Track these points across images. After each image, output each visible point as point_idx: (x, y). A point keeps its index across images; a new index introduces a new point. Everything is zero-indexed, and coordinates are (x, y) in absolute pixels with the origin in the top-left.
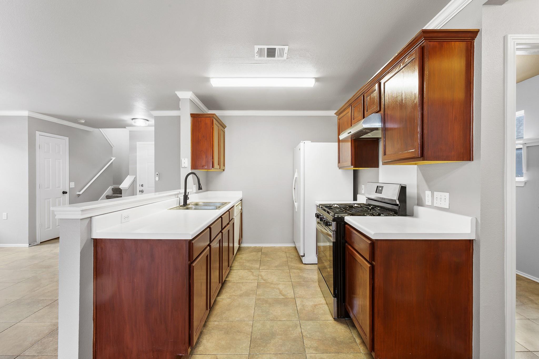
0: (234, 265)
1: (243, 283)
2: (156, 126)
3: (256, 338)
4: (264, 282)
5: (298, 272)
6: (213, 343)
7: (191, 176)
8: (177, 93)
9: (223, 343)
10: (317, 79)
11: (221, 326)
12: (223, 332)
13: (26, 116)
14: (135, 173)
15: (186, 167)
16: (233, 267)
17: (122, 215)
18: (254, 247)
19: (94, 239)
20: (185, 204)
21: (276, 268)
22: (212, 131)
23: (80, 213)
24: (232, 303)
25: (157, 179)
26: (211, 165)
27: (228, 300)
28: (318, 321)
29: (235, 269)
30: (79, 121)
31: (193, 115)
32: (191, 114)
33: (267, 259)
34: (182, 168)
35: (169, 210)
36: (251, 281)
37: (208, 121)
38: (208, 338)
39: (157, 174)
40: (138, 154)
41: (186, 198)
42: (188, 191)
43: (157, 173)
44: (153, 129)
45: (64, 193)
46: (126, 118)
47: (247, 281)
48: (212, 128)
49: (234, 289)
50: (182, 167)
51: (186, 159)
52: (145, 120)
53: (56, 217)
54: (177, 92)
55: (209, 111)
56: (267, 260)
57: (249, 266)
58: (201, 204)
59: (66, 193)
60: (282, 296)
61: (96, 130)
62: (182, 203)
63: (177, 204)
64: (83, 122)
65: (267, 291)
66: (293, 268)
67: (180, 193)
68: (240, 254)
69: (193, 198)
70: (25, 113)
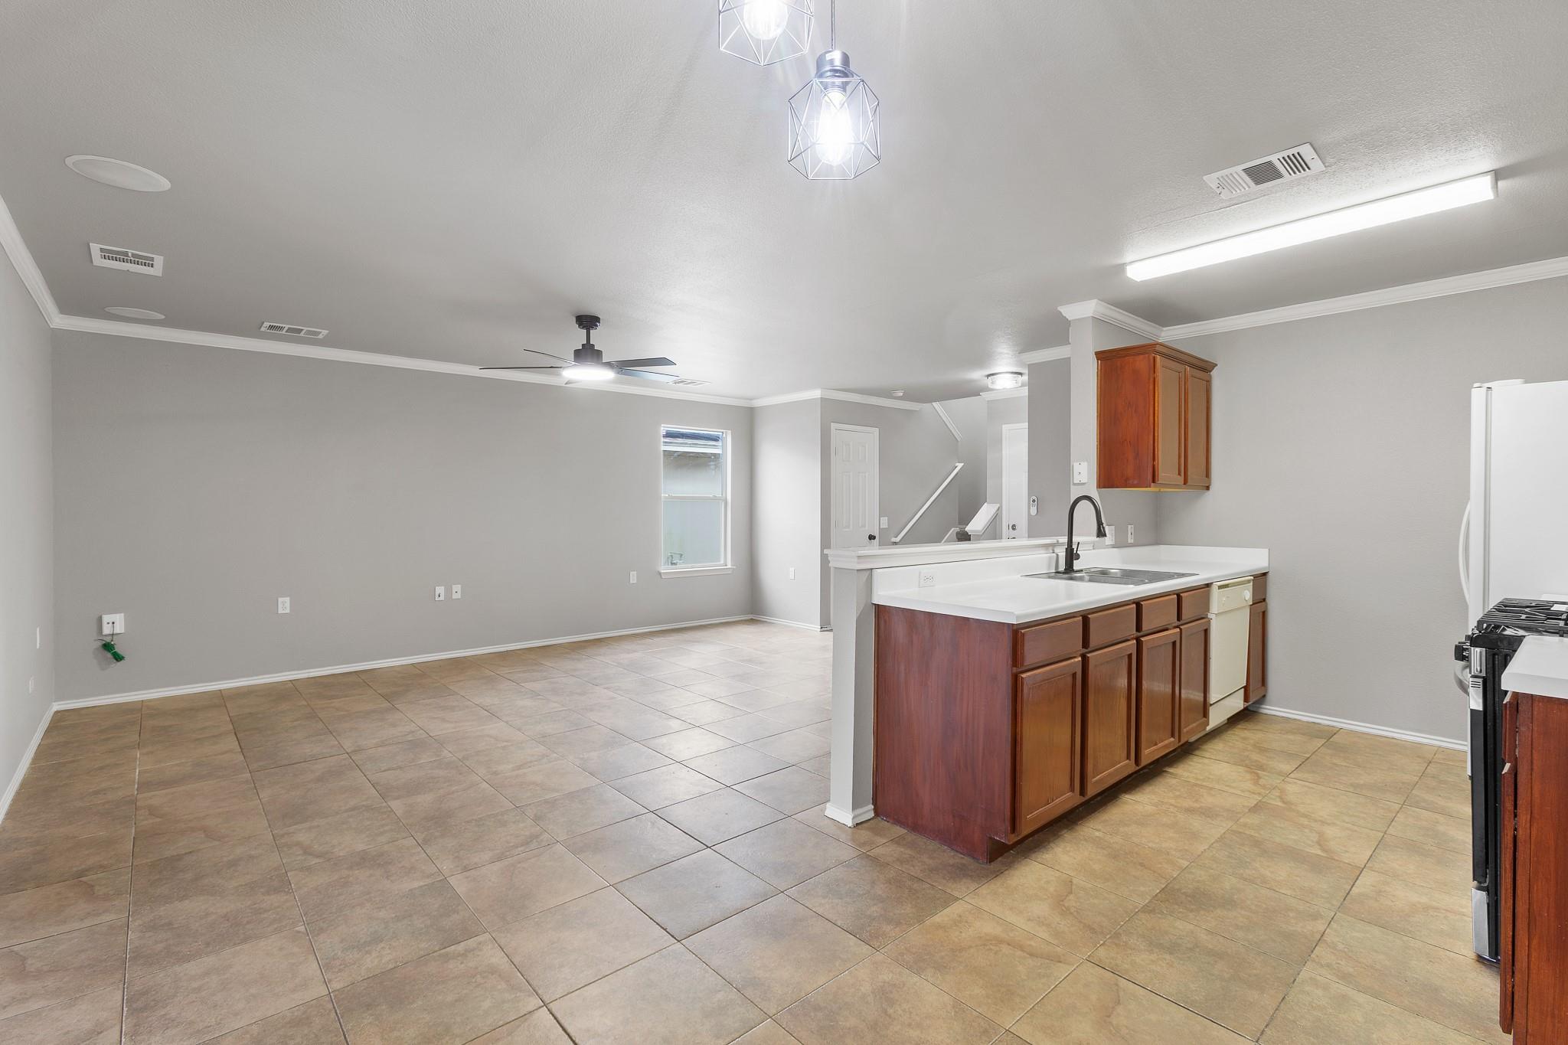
0: (1212, 749)
1: (1211, 789)
2: (1031, 385)
3: (1179, 890)
4: (1283, 805)
5: (1436, 819)
6: (1075, 859)
7: (1084, 505)
8: (1062, 311)
9: (1097, 867)
10: (1498, 175)
11: (1106, 841)
12: (1105, 852)
13: (818, 398)
14: (998, 499)
15: (1084, 484)
16: (1206, 751)
17: (920, 573)
18: (1308, 722)
19: (875, 604)
20: (1069, 568)
21: (1351, 790)
22: (1151, 387)
23: (856, 560)
24: (1158, 816)
25: (1034, 511)
26: (1150, 477)
27: (1149, 808)
28: (1405, 938)
29: (1207, 756)
30: (894, 395)
31: (1101, 356)
32: (1097, 354)
33: (1335, 761)
34: (1075, 484)
35: (1027, 578)
36: (1239, 793)
37: (1141, 363)
38: (1068, 849)
39: (1034, 501)
40: (1005, 452)
41: (1071, 555)
42: (1075, 539)
43: (1034, 498)
44: (1025, 391)
45: (872, 537)
46: (977, 375)
47: (1227, 788)
48: (1152, 379)
49: (1178, 793)
50: (1075, 482)
51: (1085, 465)
52: (1012, 373)
53: (830, 565)
54: (1059, 309)
55: (1162, 330)
56: (1335, 764)
57: (1256, 761)
58: (1116, 573)
59: (874, 538)
60: (1321, 849)
61: (926, 406)
62: (1062, 568)
63: (1049, 567)
64: (901, 394)
65: (1278, 825)
66: (1423, 804)
67: (1058, 544)
68: (1245, 729)
69: (1090, 557)
70: (816, 394)
